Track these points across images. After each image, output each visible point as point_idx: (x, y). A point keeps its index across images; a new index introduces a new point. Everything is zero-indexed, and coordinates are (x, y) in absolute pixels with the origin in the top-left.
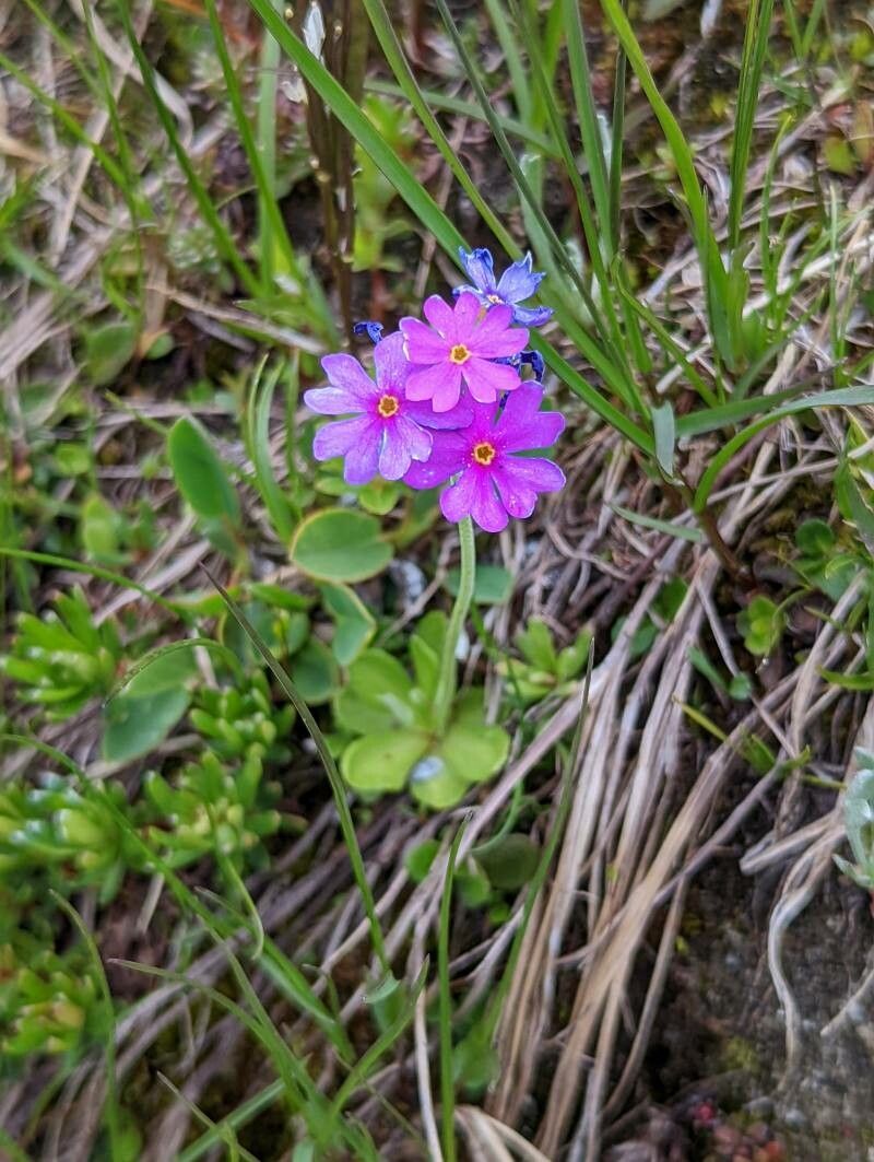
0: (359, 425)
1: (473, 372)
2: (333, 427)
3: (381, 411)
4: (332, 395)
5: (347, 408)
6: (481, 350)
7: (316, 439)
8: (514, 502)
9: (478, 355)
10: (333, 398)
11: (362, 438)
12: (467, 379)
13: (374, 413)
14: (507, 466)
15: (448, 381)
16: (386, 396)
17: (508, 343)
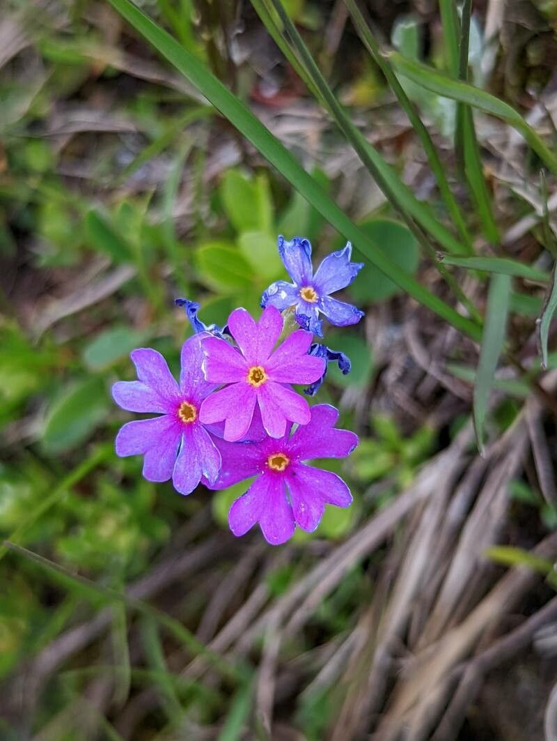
0: (159, 425)
1: (267, 397)
2: (135, 425)
3: (181, 415)
4: (137, 391)
5: (150, 406)
6: (278, 374)
7: (118, 435)
8: (303, 510)
9: (274, 379)
10: (138, 395)
11: (161, 439)
12: (261, 405)
13: (174, 416)
14: (300, 474)
15: (243, 403)
16: (186, 403)
17: (305, 369)
